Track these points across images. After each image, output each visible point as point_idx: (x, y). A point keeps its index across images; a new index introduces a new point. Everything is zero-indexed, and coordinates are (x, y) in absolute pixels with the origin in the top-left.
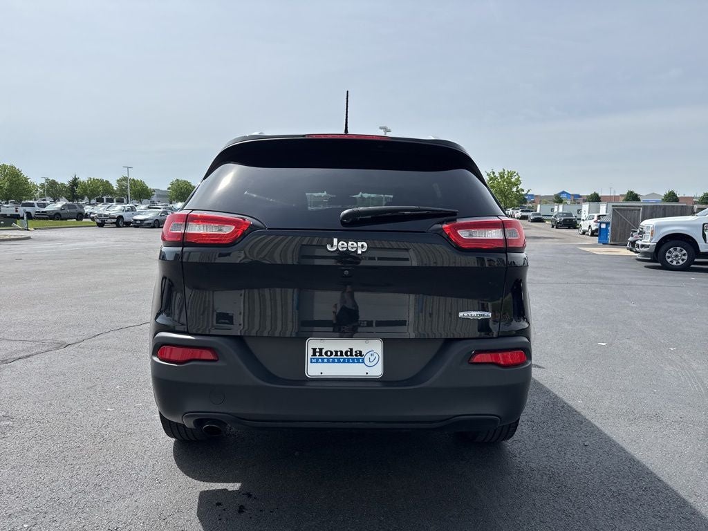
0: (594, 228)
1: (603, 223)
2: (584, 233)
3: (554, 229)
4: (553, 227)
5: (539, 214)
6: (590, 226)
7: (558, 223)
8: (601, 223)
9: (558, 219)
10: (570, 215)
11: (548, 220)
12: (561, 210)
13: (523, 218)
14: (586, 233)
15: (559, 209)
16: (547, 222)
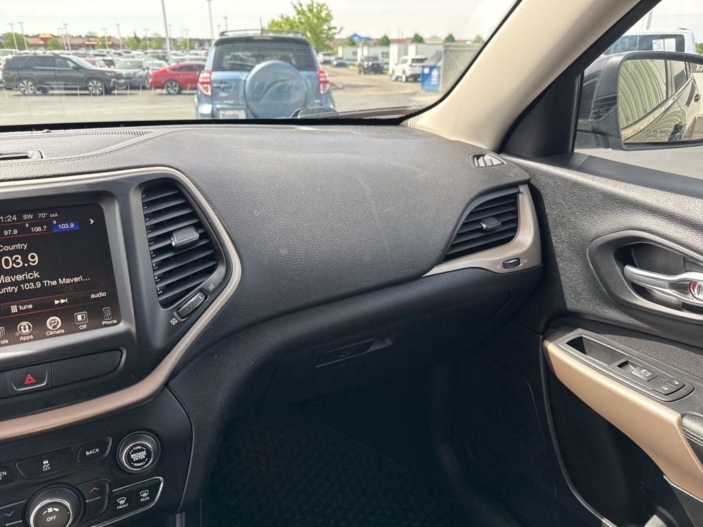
0: (408, 73)
1: (426, 67)
2: (397, 79)
3: (362, 75)
4: (360, 72)
5: (341, 58)
6: (404, 72)
7: (366, 69)
8: (424, 67)
9: (366, 63)
10: (376, 58)
11: (351, 65)
12: (366, 53)
13: (326, 62)
14: (400, 79)
15: (363, 52)
16: (351, 67)
